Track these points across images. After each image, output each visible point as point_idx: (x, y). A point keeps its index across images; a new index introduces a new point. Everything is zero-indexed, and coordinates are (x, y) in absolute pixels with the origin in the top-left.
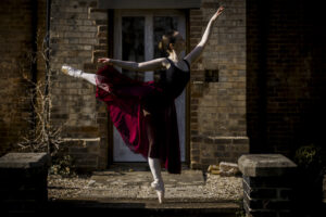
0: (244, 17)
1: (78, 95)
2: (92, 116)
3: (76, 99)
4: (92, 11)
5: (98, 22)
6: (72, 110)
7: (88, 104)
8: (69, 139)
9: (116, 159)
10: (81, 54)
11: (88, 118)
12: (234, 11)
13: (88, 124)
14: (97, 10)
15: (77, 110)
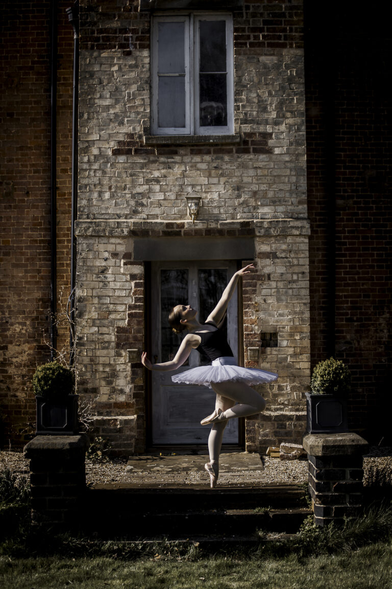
0: (306, 269)
1: (110, 365)
2: (127, 390)
3: (107, 370)
4: (125, 264)
5: (133, 277)
6: (103, 383)
7: (122, 375)
8: (99, 418)
9: (156, 441)
10: (112, 316)
11: (122, 391)
12: (295, 262)
13: (122, 399)
14: (131, 263)
15: (109, 383)
